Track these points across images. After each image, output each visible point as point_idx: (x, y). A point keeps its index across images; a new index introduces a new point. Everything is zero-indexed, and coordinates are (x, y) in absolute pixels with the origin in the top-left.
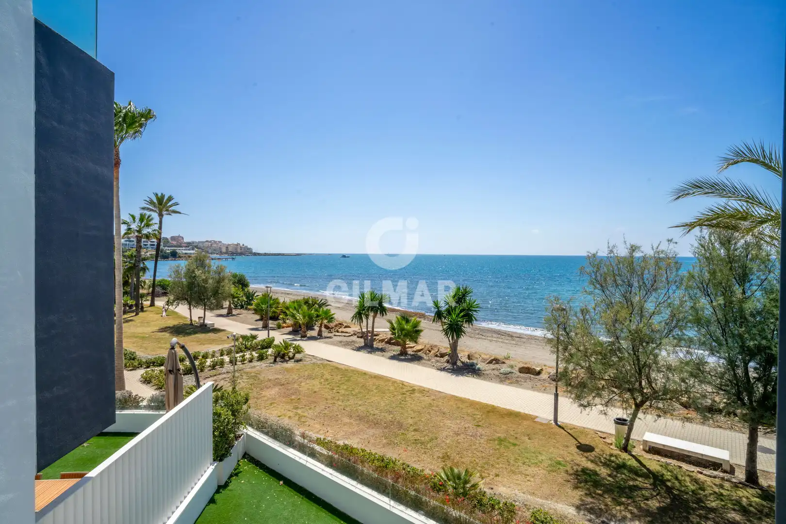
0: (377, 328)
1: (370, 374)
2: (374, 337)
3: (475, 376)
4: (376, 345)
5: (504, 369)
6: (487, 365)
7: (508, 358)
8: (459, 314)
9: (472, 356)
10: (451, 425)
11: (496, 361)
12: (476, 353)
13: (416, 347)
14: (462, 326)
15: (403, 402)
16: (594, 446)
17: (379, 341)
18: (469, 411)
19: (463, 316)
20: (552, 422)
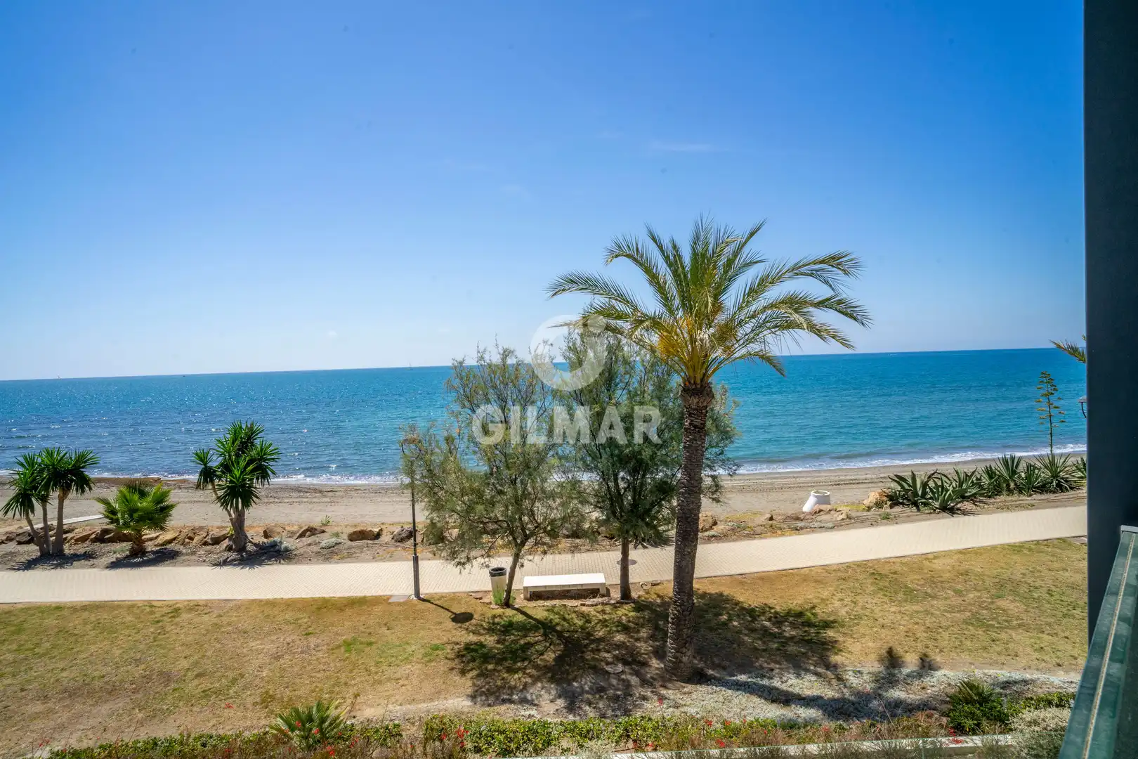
0: (67, 518)
1: (69, 604)
2: (64, 536)
3: (282, 561)
4: (68, 550)
5: (326, 540)
6: (298, 540)
7: (327, 524)
8: (245, 468)
9: (270, 532)
10: (263, 647)
11: (312, 531)
12: (276, 526)
13: (161, 537)
14: (251, 486)
15: (160, 637)
16: (473, 612)
17: (77, 540)
18: (287, 617)
19: (253, 471)
20: (413, 597)
